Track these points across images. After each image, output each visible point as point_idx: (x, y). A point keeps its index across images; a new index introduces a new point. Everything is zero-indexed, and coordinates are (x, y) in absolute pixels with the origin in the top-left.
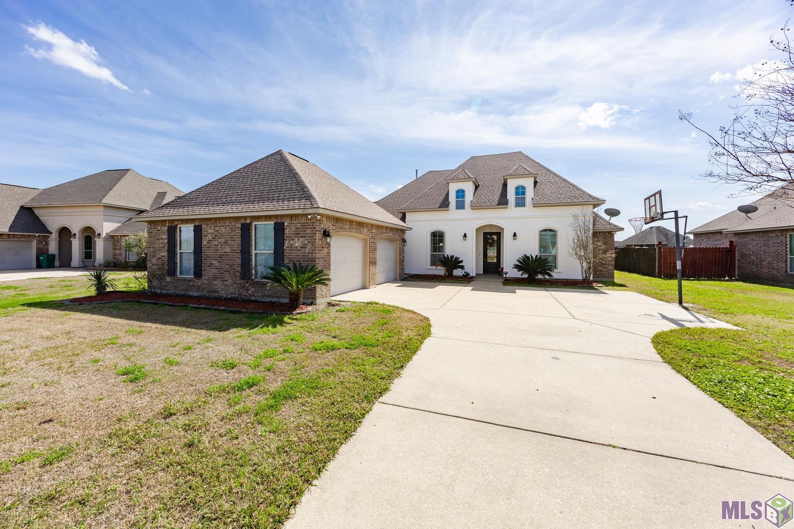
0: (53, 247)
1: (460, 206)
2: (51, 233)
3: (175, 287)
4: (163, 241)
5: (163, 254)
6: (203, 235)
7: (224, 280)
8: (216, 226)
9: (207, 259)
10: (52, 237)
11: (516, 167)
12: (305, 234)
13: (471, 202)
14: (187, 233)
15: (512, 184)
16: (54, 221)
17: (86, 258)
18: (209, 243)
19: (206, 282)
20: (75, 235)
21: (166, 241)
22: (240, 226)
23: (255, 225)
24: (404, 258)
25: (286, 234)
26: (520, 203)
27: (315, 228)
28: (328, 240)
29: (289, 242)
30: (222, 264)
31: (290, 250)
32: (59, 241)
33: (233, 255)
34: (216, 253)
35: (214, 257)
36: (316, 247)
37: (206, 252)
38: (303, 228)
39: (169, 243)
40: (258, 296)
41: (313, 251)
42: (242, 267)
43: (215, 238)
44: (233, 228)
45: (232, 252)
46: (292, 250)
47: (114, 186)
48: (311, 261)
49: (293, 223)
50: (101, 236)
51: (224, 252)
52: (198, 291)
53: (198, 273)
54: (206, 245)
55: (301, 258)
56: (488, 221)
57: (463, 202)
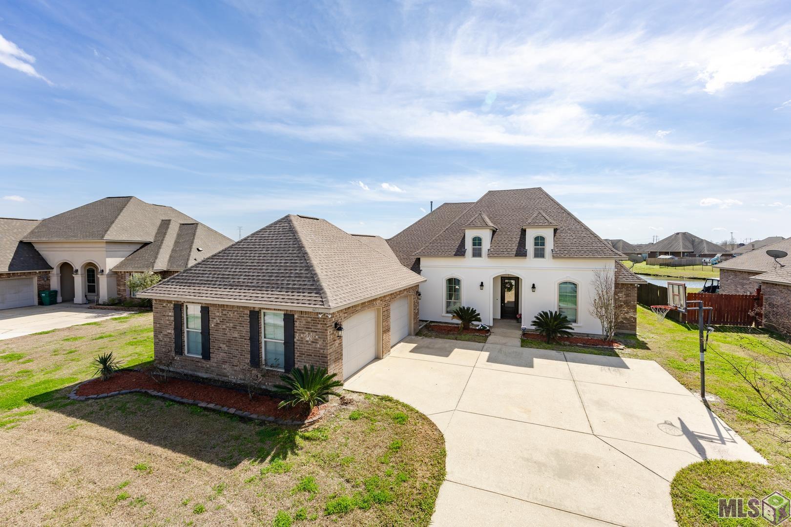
0: (55, 283)
1: (477, 253)
2: (53, 269)
3: (183, 366)
4: (170, 318)
5: (169, 331)
6: (210, 317)
7: (233, 365)
8: (223, 310)
9: (215, 342)
10: (53, 273)
11: (535, 215)
12: (316, 329)
13: (489, 250)
14: (194, 311)
15: (531, 234)
16: (55, 257)
17: (89, 291)
18: (217, 326)
19: (215, 365)
20: (77, 271)
21: (172, 318)
22: (249, 313)
23: (264, 312)
24: (418, 311)
25: (297, 327)
26: (539, 254)
27: (326, 324)
28: (340, 333)
29: (300, 335)
30: (231, 349)
31: (300, 343)
32: (61, 277)
33: (242, 341)
34: (225, 336)
35: (222, 341)
36: (327, 344)
37: (214, 334)
38: (314, 323)
39: (175, 320)
40: (268, 384)
41: (324, 347)
42: (251, 354)
43: (223, 322)
44: (241, 314)
45: (241, 338)
46: (302, 343)
47: (116, 218)
48: (322, 357)
49: (303, 317)
50: (104, 273)
51: (233, 337)
52: (207, 373)
53: (206, 354)
54: (212, 327)
55: (312, 353)
56: (506, 270)
57: (480, 250)
